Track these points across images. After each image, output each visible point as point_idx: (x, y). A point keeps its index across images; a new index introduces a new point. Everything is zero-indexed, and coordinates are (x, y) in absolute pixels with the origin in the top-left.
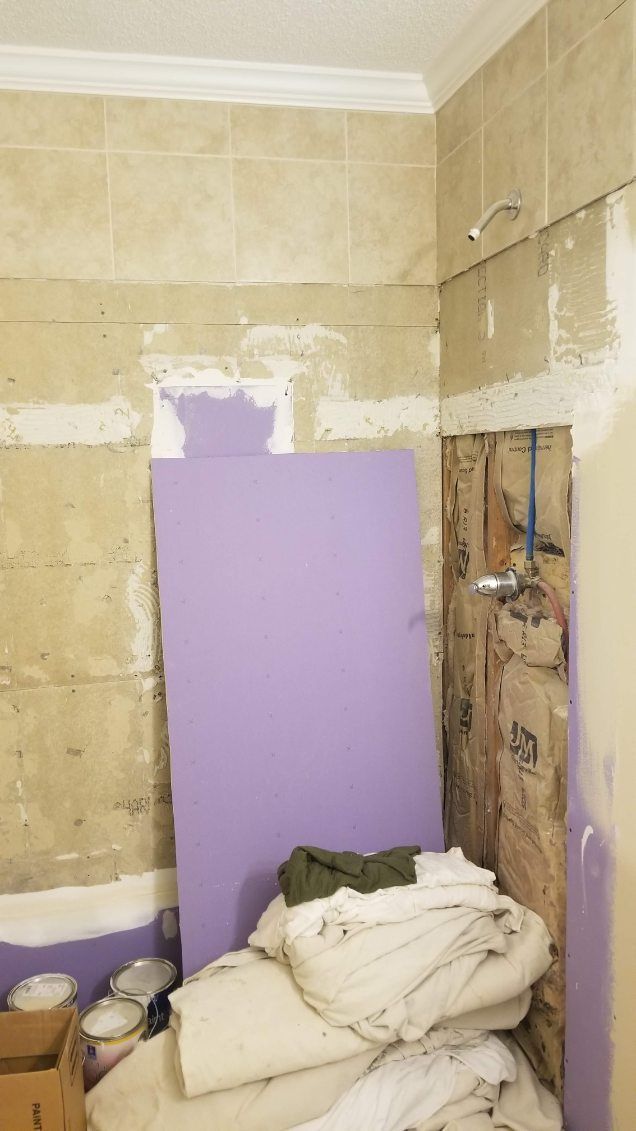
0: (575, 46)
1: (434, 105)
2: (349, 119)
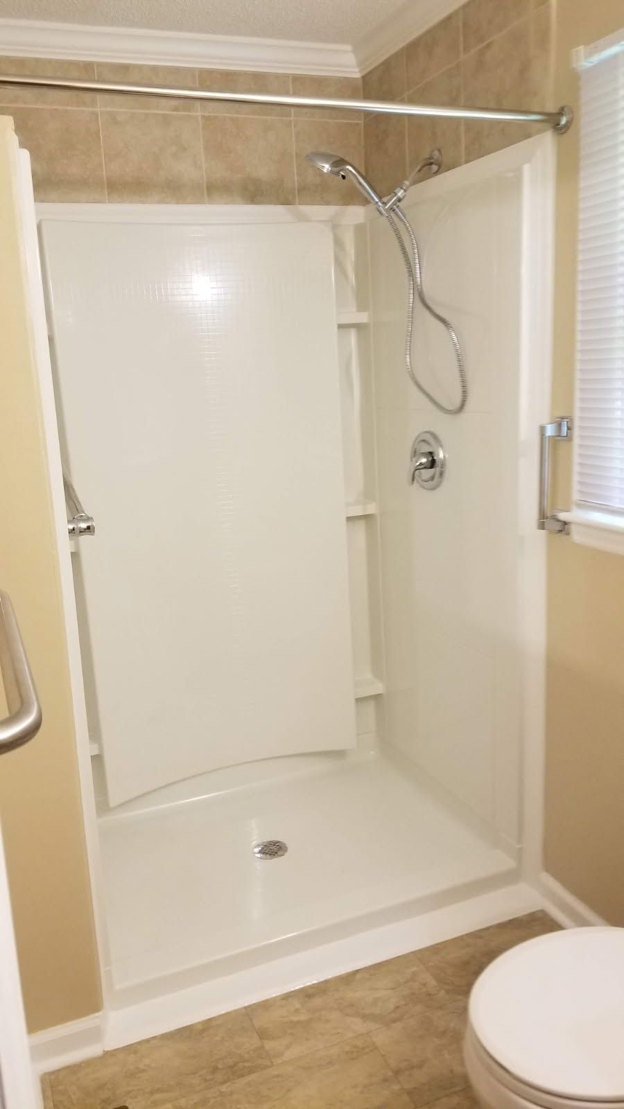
0: (485, 43)
1: (360, 71)
2: (293, 82)
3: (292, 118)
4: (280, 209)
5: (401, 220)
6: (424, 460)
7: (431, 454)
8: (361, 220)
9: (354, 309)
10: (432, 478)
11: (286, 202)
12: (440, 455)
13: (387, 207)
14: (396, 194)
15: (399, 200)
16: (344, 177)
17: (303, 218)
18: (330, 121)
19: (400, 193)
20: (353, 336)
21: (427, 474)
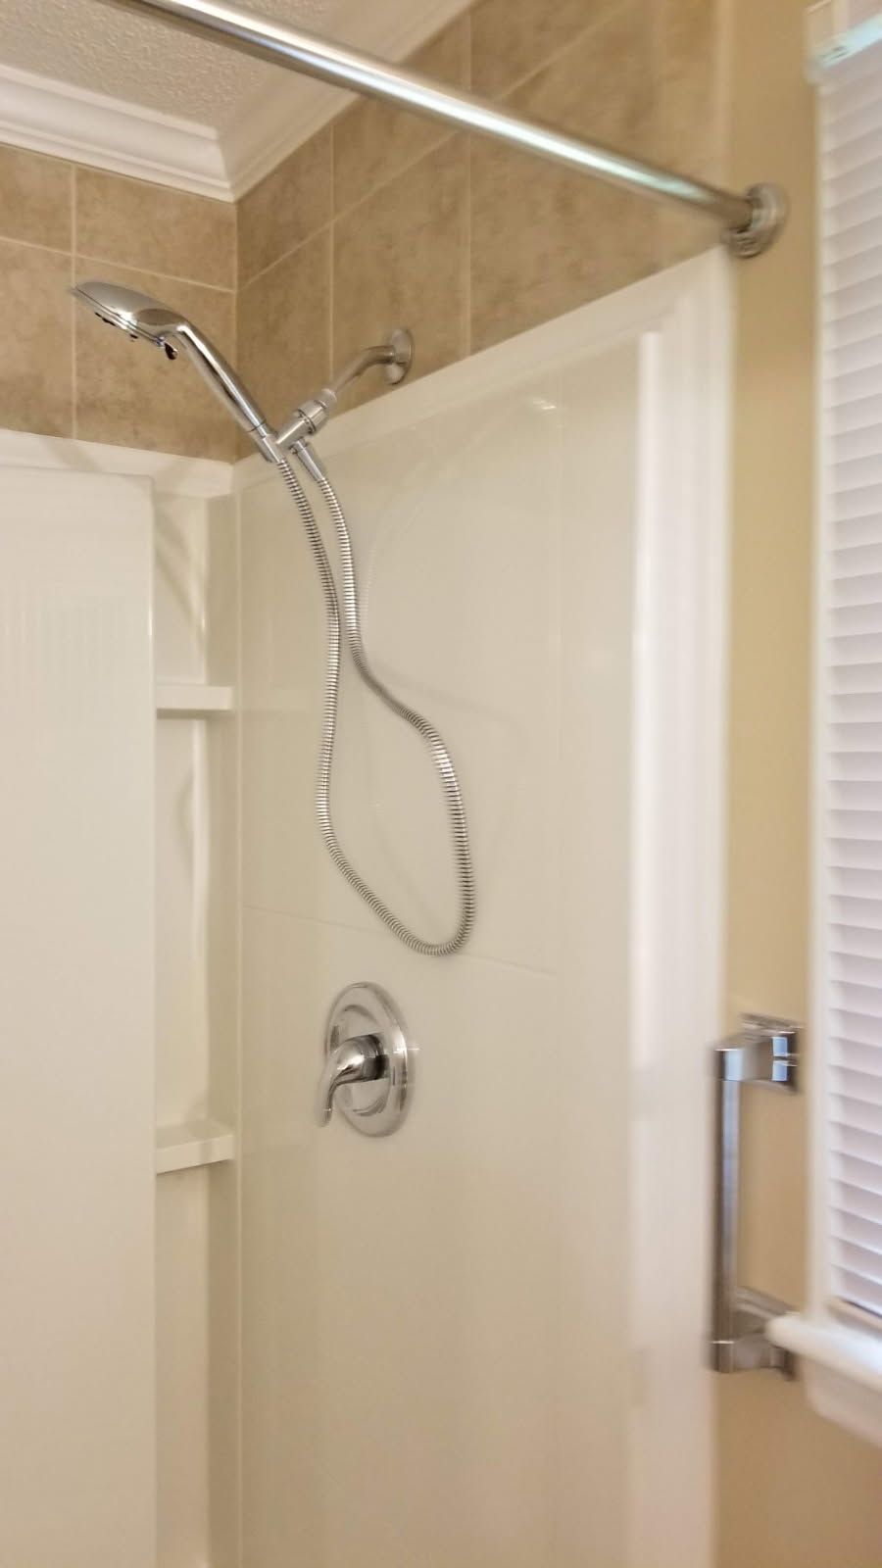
1: (234, 188)
2: (79, 180)
3: (73, 254)
4: (31, 441)
5: (314, 478)
6: (357, 1060)
7: (374, 1041)
8: (227, 491)
9: (202, 680)
10: (379, 1107)
11: (47, 429)
12: (399, 1047)
13: (279, 441)
14: (302, 414)
15: (311, 430)
16: (169, 351)
17: (88, 467)
18: (161, 275)
19: (314, 413)
20: (197, 736)
21: (363, 1094)
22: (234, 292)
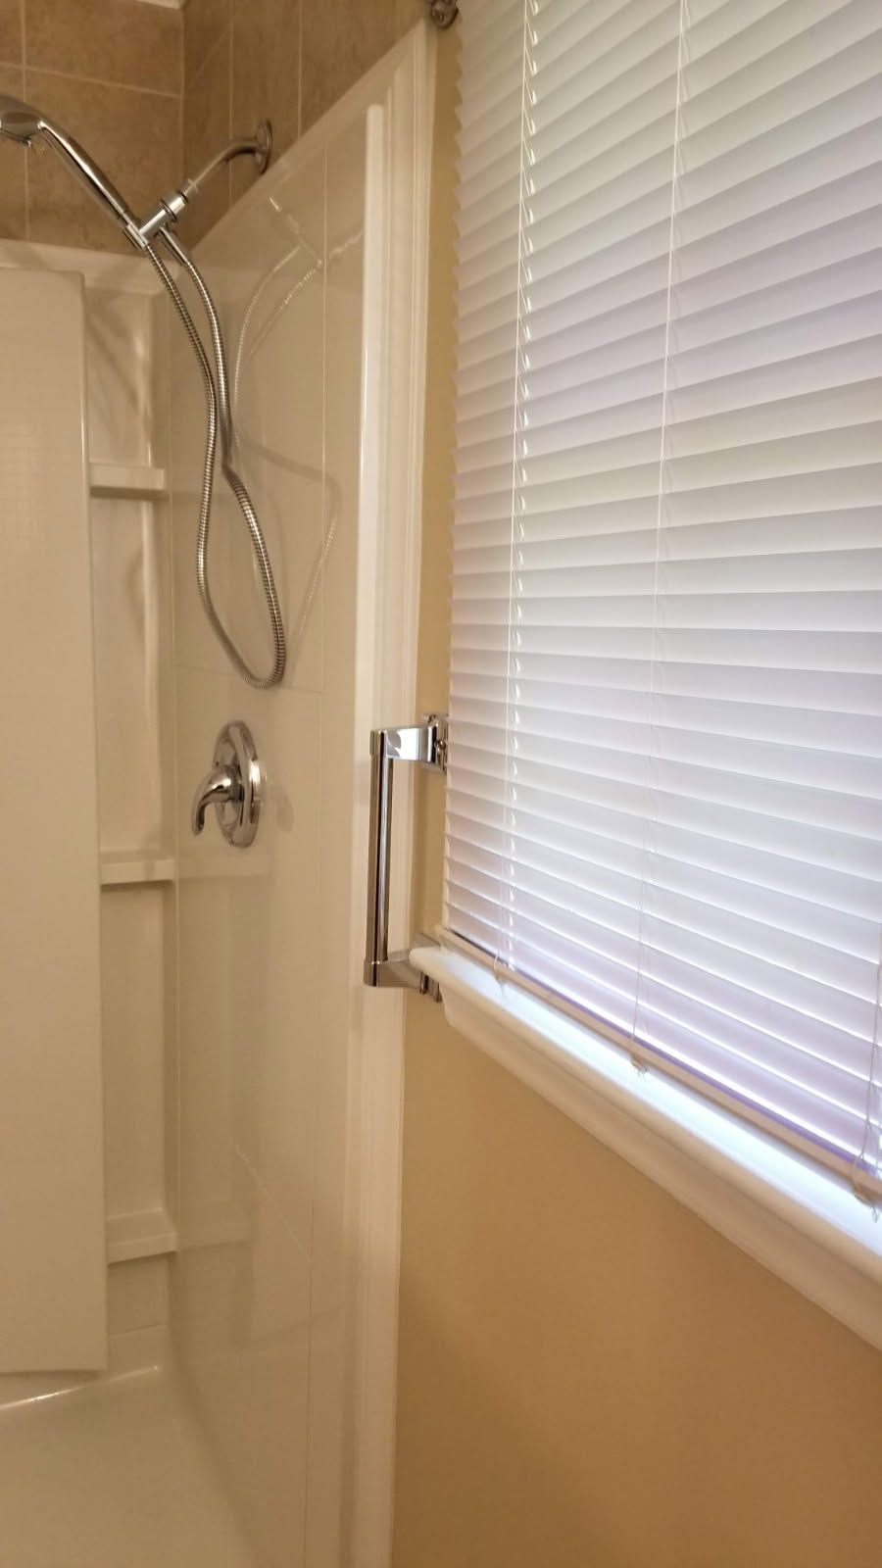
3: (24, 67)
6: (226, 783)
7: (237, 770)
10: (240, 823)
13: (144, 230)
14: (164, 204)
17: (37, 264)
19: (176, 203)
20: (145, 517)
22: (181, 97)
